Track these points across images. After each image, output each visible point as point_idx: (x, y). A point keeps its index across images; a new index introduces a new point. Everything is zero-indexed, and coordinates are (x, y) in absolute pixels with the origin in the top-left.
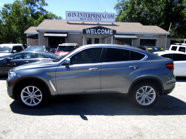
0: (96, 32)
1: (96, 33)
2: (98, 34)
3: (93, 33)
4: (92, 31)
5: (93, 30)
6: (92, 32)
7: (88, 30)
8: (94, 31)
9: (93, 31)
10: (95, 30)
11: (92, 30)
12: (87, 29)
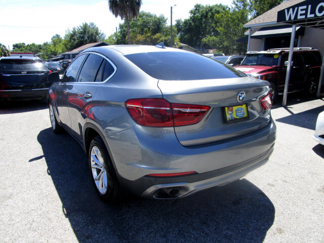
0: (313, 12)
1: (313, 16)
2: (316, 16)
3: (303, 17)
4: (300, 12)
5: (305, 7)
6: (301, 15)
7: (291, 10)
8: (306, 10)
9: (304, 12)
10: (310, 6)
11: (300, 8)
12: (288, 9)
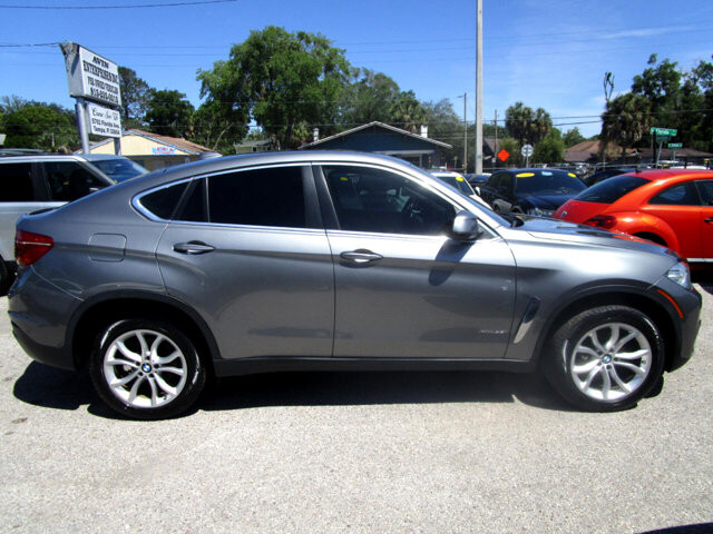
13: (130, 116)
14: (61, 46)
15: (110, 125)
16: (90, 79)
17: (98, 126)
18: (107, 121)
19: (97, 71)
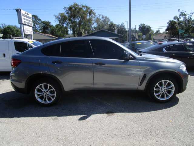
13: (36, 29)
14: (16, 9)
15: (30, 31)
16: (24, 18)
17: (26, 31)
18: (29, 30)
19: (26, 16)
